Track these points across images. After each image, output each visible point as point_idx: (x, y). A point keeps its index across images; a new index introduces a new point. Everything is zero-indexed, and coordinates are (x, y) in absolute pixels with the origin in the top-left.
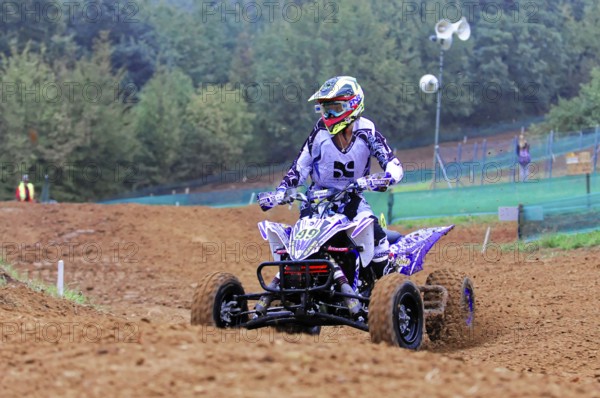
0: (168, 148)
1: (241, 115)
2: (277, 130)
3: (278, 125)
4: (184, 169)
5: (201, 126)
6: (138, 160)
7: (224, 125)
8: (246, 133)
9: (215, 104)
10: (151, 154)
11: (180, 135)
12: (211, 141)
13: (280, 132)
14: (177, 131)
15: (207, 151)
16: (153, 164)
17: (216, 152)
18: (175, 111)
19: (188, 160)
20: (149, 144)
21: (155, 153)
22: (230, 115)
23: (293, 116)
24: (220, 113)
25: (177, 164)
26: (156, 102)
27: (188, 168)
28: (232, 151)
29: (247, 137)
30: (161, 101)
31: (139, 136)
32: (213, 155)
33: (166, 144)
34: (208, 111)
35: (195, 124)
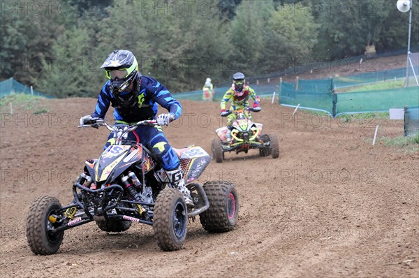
0: (254, 50)
1: (308, 24)
2: (336, 36)
3: (337, 32)
4: (267, 65)
5: (279, 33)
6: (232, 58)
7: (296, 33)
8: (313, 38)
9: (290, 17)
10: (242, 54)
11: (263, 40)
12: (286, 44)
13: (338, 37)
14: (261, 38)
15: (284, 51)
16: (244, 62)
17: (290, 52)
18: (260, 23)
19: (271, 58)
20: (240, 47)
21: (245, 53)
22: (300, 25)
23: (349, 25)
24: (293, 24)
25: (261, 61)
26: (246, 17)
27: (270, 64)
28: (302, 51)
29: (314, 41)
30: (249, 16)
31: (233, 41)
32: (289, 55)
33: (253, 47)
34: (284, 23)
35: (275, 32)
